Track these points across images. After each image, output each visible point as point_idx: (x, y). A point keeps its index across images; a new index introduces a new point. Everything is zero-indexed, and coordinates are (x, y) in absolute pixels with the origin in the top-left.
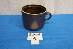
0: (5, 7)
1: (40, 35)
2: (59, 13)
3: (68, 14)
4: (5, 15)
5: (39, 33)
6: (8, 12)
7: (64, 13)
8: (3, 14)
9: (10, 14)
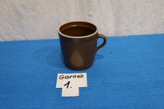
0: (12, 25)
1: (82, 76)
2: (126, 34)
3: (144, 34)
4: (12, 40)
5: (80, 74)
6: (18, 34)
7: (136, 33)
8: (8, 39)
9: (23, 38)
